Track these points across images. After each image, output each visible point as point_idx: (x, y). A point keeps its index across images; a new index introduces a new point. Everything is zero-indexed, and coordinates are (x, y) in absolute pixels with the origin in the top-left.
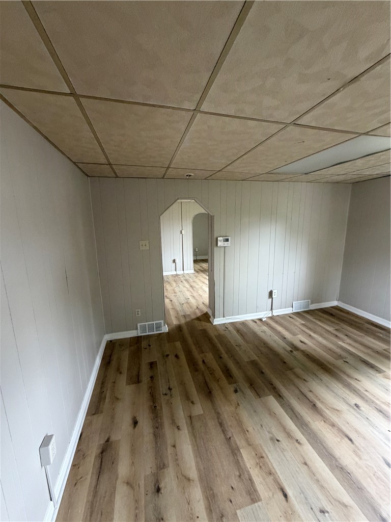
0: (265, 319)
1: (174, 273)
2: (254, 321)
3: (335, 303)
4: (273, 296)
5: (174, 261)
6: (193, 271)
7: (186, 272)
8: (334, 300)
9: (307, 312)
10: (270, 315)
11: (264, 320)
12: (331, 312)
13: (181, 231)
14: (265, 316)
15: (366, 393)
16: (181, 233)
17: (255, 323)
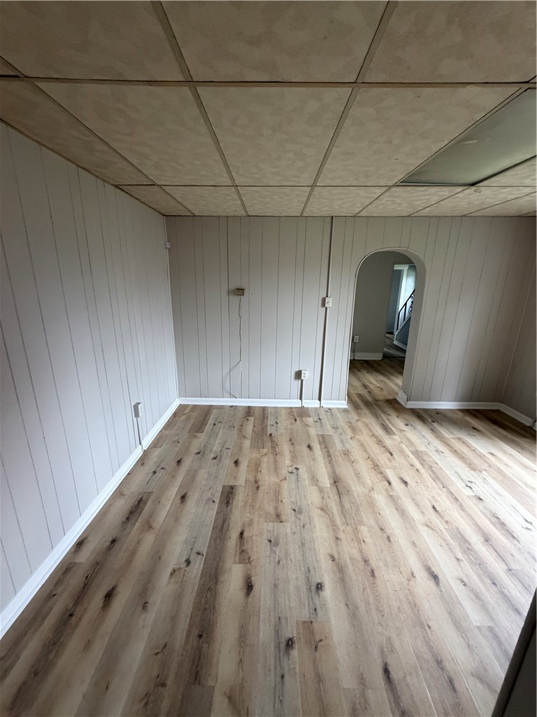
1: (296, 403)
5: (298, 375)
6: (343, 404)
7: (326, 404)
13: (324, 300)
16: (323, 304)
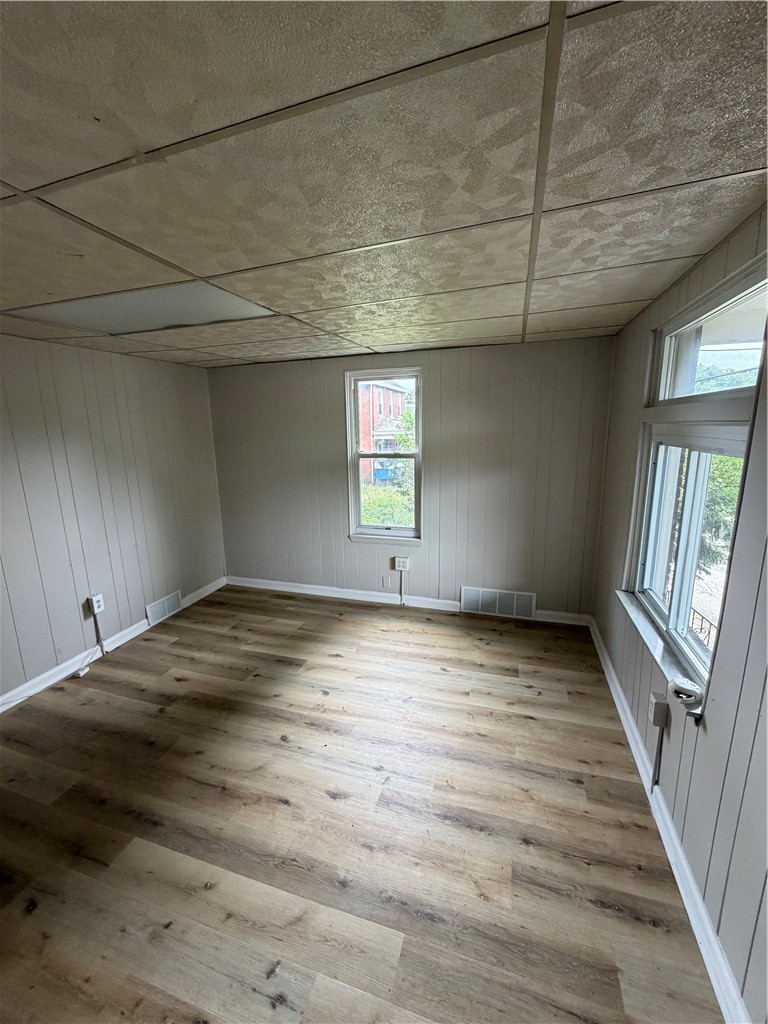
0: (87, 669)
2: (55, 689)
3: (223, 582)
4: (97, 611)
8: (220, 577)
9: (177, 616)
10: (99, 655)
11: (82, 674)
12: (220, 600)
14: (86, 663)
15: (291, 709)
17: (59, 694)
